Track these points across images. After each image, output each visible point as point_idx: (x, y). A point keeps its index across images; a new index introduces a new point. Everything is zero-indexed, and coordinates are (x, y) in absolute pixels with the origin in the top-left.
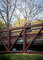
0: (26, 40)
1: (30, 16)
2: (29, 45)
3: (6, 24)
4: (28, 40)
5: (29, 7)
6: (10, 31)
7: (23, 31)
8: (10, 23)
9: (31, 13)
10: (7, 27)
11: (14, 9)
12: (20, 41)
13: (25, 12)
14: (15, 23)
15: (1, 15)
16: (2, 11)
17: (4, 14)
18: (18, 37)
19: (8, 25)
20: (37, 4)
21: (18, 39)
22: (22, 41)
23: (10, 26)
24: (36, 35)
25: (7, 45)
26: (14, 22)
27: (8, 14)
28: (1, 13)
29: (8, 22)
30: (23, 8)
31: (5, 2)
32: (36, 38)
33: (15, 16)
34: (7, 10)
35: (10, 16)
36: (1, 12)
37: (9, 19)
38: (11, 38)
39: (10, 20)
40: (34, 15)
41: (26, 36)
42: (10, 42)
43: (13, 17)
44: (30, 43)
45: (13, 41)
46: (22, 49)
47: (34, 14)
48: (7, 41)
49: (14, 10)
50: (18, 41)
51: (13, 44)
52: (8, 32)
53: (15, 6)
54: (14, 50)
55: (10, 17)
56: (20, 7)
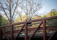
0: (27, 33)
1: (30, 12)
2: (30, 38)
3: (9, 20)
4: (29, 34)
5: (29, 5)
6: (13, 26)
7: (24, 26)
8: (13, 19)
9: (31, 10)
10: (10, 22)
11: (16, 6)
12: (22, 34)
13: (26, 9)
15: (5, 12)
16: (5, 9)
17: (7, 11)
18: (20, 31)
19: (11, 21)
20: (36, 2)
21: (20, 33)
22: (24, 34)
23: (13, 22)
24: (36, 29)
26: (16, 18)
27: (10, 11)
28: (4, 11)
29: (11, 18)
30: (24, 6)
31: (8, 1)
33: (17, 13)
34: (10, 8)
35: (12, 13)
37: (12, 15)
38: (13, 32)
39: (13, 16)
41: (27, 30)
42: (13, 35)
43: (15, 13)
45: (16, 35)
47: (34, 11)
48: (10, 35)
49: (16, 8)
50: (20, 35)
52: (11, 27)
53: (17, 4)
55: (12, 14)
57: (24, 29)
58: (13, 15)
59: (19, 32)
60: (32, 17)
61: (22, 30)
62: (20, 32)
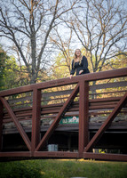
0: (87, 117)
1: (101, 42)
2: (98, 133)
4: (93, 119)
5: (97, 15)
6: (40, 90)
7: (78, 90)
8: (41, 66)
9: (104, 33)
10: (30, 76)
11: (53, 21)
12: (71, 121)
13: (85, 30)
14: (56, 65)
15: (14, 40)
16: (16, 29)
17: (23, 39)
18: (63, 108)
19: (34, 70)
20: (121, 7)
21: (63, 116)
22: (75, 120)
23: (40, 74)
25: (29, 134)
26: (52, 63)
28: (13, 36)
29: (34, 61)
32: (118, 111)
34: (32, 27)
35: (39, 43)
36: (14, 31)
37: (38, 53)
38: (41, 111)
39: (40, 56)
40: (115, 39)
41: (88, 104)
42: (39, 123)
43: (49, 45)
44: (101, 129)
46: (75, 145)
47: (112, 38)
48: (31, 121)
49: (51, 27)
50: (65, 121)
51: (48, 130)
52: (33, 93)
53: (55, 13)
54: (51, 148)
55: (39, 47)
56: (69, 17)
57: (77, 103)
58: (41, 53)
59: (60, 111)
60: (105, 59)
61: (71, 105)
62: (64, 112)
